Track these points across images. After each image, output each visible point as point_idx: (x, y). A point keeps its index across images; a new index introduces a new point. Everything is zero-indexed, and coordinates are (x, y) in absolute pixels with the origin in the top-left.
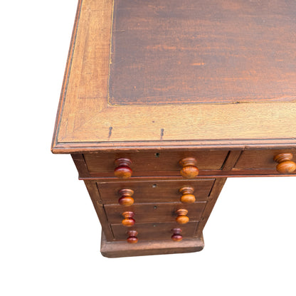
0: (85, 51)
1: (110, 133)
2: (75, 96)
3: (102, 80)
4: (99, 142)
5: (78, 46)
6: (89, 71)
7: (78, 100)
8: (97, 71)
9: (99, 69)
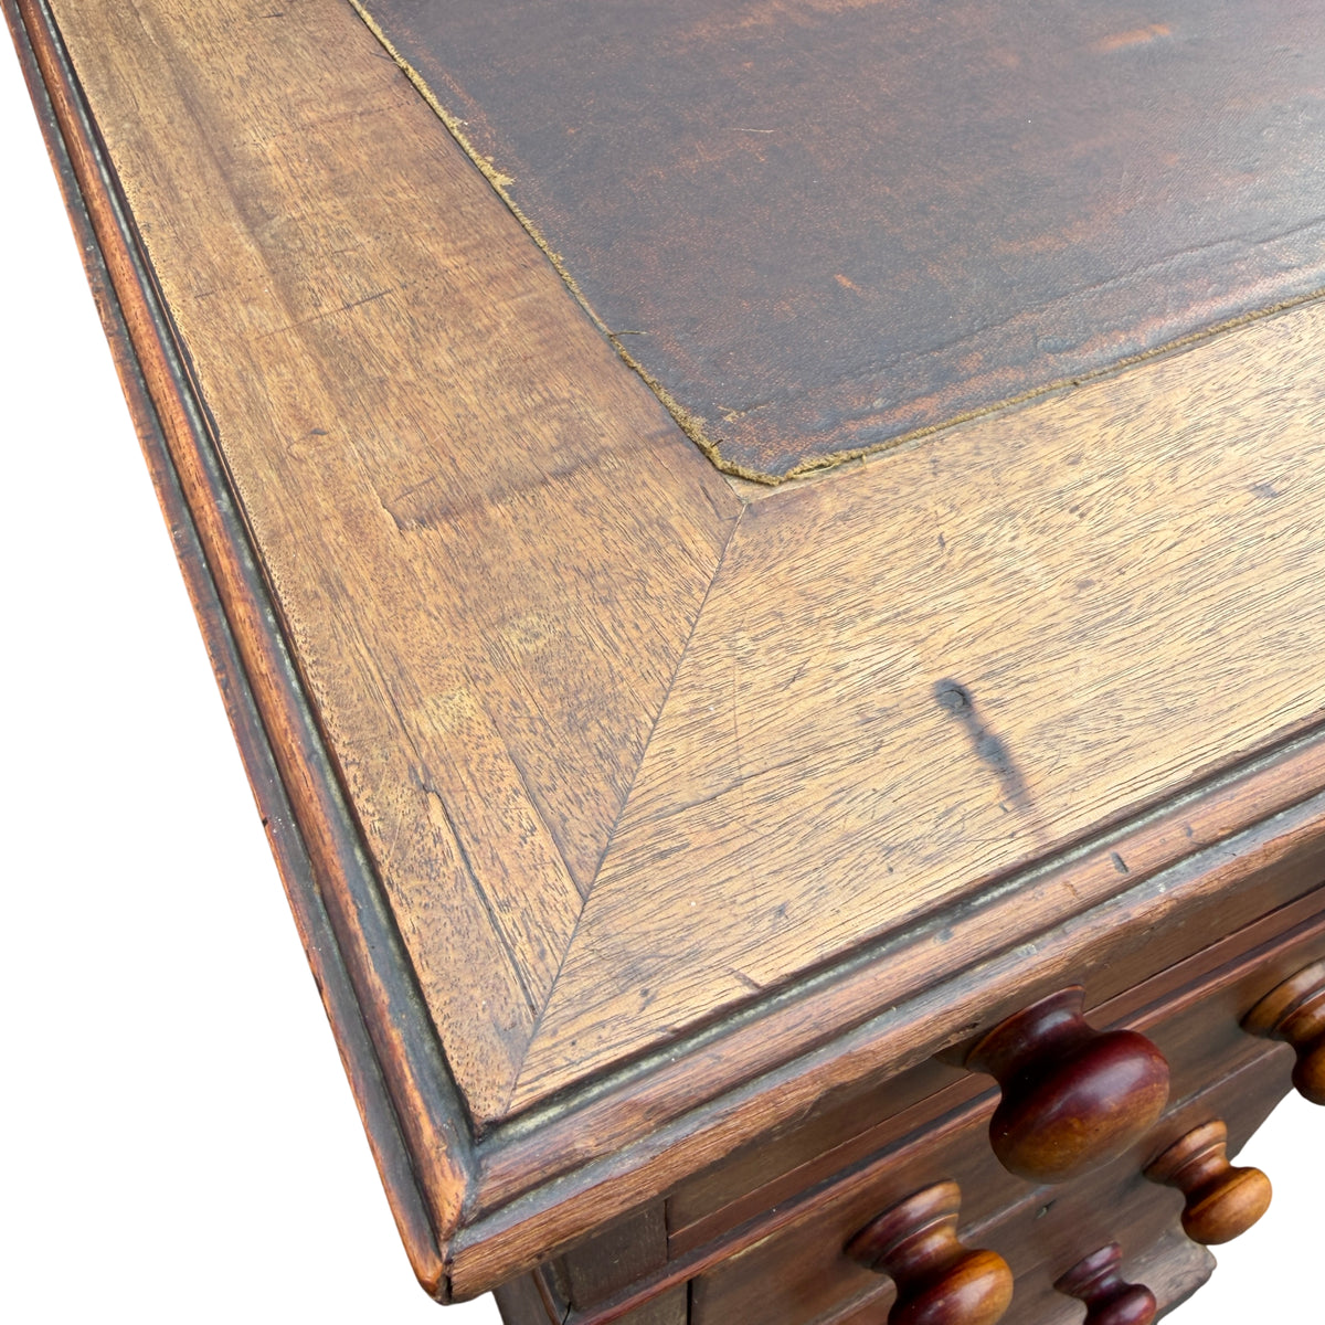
0: (225, 160)
1: (993, 752)
2: (354, 521)
3: (527, 315)
4: (958, 906)
5: (142, 146)
6: (352, 284)
7: (410, 546)
8: (428, 262)
9: (434, 248)
